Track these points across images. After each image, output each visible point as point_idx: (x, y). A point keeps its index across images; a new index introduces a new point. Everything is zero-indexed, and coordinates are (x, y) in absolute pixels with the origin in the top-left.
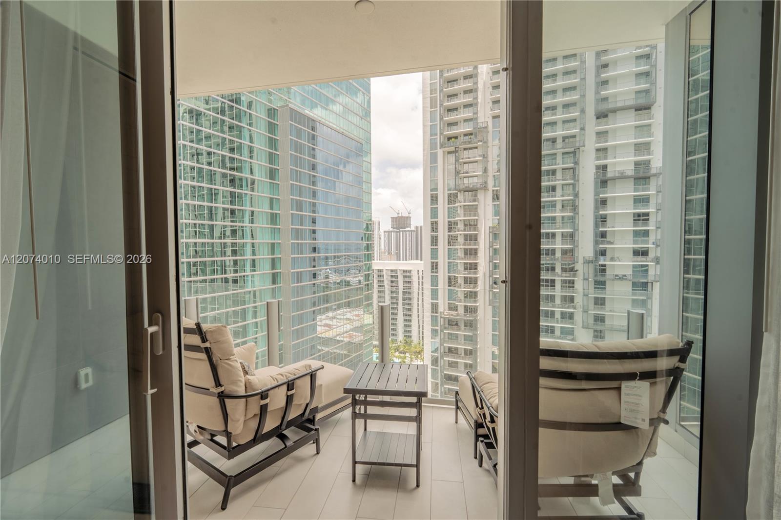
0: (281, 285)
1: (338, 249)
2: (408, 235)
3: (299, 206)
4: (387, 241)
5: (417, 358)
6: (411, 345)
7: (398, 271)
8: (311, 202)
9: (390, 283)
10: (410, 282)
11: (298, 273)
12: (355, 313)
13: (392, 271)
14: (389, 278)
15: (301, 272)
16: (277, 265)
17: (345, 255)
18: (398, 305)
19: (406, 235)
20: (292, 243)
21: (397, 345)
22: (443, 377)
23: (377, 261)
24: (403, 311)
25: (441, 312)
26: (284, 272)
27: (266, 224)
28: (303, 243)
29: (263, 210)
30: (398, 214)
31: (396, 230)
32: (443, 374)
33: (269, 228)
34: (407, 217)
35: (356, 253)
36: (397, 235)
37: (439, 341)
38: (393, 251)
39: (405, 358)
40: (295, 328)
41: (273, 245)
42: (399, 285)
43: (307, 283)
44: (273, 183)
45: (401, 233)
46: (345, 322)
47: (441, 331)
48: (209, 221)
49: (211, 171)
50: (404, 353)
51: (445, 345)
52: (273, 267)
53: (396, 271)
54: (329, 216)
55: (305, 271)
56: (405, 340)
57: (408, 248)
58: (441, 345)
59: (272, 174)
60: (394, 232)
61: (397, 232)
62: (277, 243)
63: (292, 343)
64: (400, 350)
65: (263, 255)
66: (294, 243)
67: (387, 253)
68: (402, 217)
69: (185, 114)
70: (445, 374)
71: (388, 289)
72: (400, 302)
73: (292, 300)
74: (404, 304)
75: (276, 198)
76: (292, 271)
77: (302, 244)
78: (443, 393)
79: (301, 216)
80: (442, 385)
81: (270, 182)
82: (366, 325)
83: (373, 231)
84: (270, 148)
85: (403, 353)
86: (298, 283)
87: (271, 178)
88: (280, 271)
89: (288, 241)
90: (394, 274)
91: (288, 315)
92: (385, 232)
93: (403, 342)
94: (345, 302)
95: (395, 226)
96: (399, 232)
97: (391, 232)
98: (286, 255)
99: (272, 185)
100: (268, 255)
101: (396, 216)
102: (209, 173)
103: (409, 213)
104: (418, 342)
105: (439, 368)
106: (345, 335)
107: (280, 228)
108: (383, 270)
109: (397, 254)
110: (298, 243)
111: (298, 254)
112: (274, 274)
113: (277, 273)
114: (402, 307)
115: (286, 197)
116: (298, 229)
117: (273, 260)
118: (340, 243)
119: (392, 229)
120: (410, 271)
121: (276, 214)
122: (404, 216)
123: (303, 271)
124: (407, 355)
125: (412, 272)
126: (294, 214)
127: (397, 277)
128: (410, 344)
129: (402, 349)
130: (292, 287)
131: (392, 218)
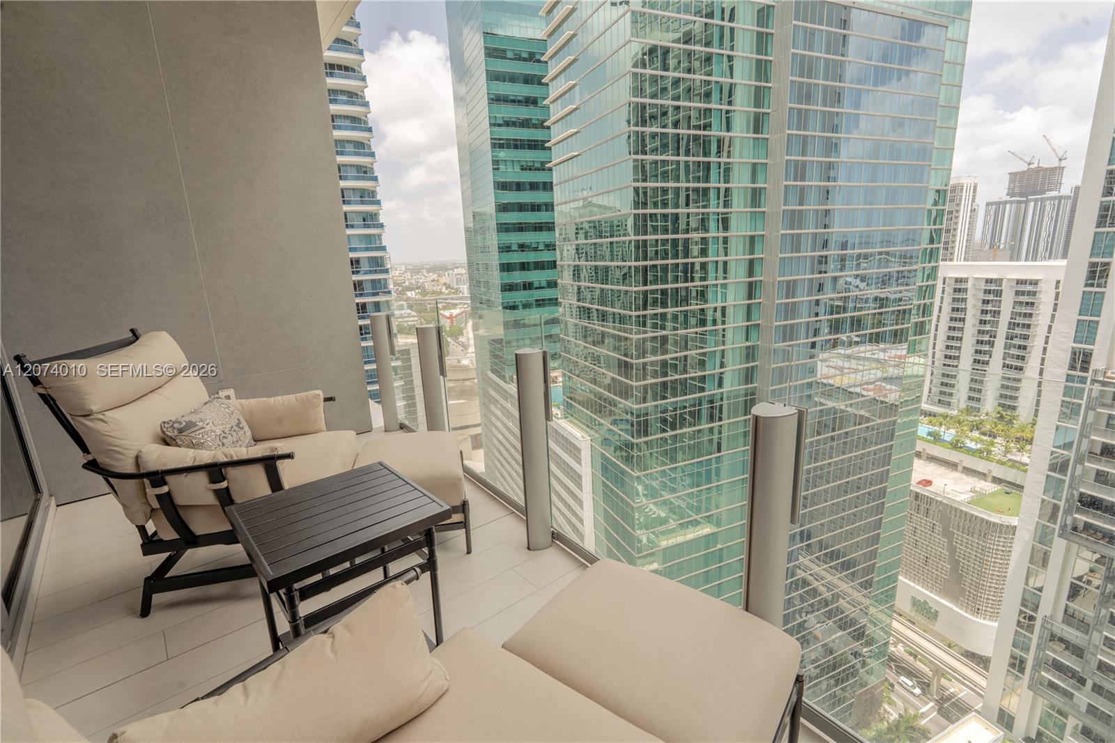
0: (760, 300)
1: (867, 243)
2: (1048, 208)
3: (800, 171)
4: (991, 223)
5: (1021, 450)
6: (1013, 423)
7: (1004, 281)
8: (822, 162)
9: (980, 304)
10: (1033, 304)
11: (788, 282)
12: (894, 352)
13: (989, 281)
14: (981, 296)
15: (795, 281)
16: (757, 268)
17: (880, 253)
18: (993, 347)
19: (1043, 208)
20: (782, 234)
21: (977, 418)
22: (1076, 498)
23: (959, 263)
24: (1004, 359)
25: (1096, 371)
26: (766, 280)
27: (742, 207)
28: (801, 234)
29: (740, 185)
30: (1030, 164)
31: (1018, 199)
32: (1075, 492)
33: (747, 212)
34: (1054, 169)
35: (904, 248)
36: (1018, 210)
37: (1078, 427)
38: (1003, 241)
39: (992, 444)
40: (777, 365)
41: (752, 238)
42: (1001, 309)
43: (803, 299)
44: (759, 138)
45: (1032, 204)
46: (874, 365)
47: (1088, 408)
48: (674, 209)
49: (678, 135)
50: (993, 435)
51: (1092, 437)
52: (751, 273)
53: (999, 282)
54: (855, 184)
55: (801, 279)
56: (998, 413)
57: (1043, 234)
58: (1082, 436)
59: (758, 123)
60: (1011, 202)
61: (1019, 202)
62: (758, 236)
63: (771, 388)
64: (983, 429)
65: (737, 255)
66: (786, 234)
67: (987, 247)
68: (1039, 170)
69: (645, 57)
70: (1081, 495)
71: (974, 315)
72: (1000, 341)
73: (776, 324)
74: (1007, 346)
75: (761, 164)
76: (779, 279)
77: (799, 235)
78: (1069, 528)
79: (802, 189)
80: (1068, 511)
81: (754, 138)
82: (911, 377)
83: (958, 205)
84: (758, 79)
85: (990, 436)
86: (787, 297)
87: (757, 130)
88: (762, 278)
89: (777, 231)
90: (993, 289)
91: (768, 345)
92: (988, 204)
93: (994, 415)
94: (871, 334)
95: (1017, 190)
96: (1026, 202)
97: (1006, 203)
98: (773, 255)
99: (757, 141)
100: (744, 254)
101: (1025, 168)
102: (676, 138)
103: (1060, 160)
104: (1031, 421)
105: (1067, 479)
106: (871, 387)
107: (764, 212)
108: (968, 278)
109: (1012, 248)
110: (793, 235)
111: (792, 253)
112: (750, 284)
113: (756, 282)
114: (1002, 351)
115: (779, 158)
116: (795, 211)
117: (751, 262)
118: (871, 231)
119: (1008, 198)
120: (1035, 283)
121: (760, 189)
122: (1046, 166)
123: (798, 280)
124: (999, 440)
125: (1040, 284)
126: (789, 186)
127: (998, 293)
128: (1010, 422)
129: (988, 427)
130: (777, 304)
131: (1010, 174)
